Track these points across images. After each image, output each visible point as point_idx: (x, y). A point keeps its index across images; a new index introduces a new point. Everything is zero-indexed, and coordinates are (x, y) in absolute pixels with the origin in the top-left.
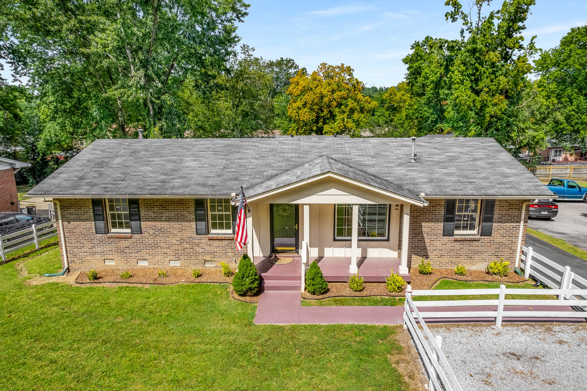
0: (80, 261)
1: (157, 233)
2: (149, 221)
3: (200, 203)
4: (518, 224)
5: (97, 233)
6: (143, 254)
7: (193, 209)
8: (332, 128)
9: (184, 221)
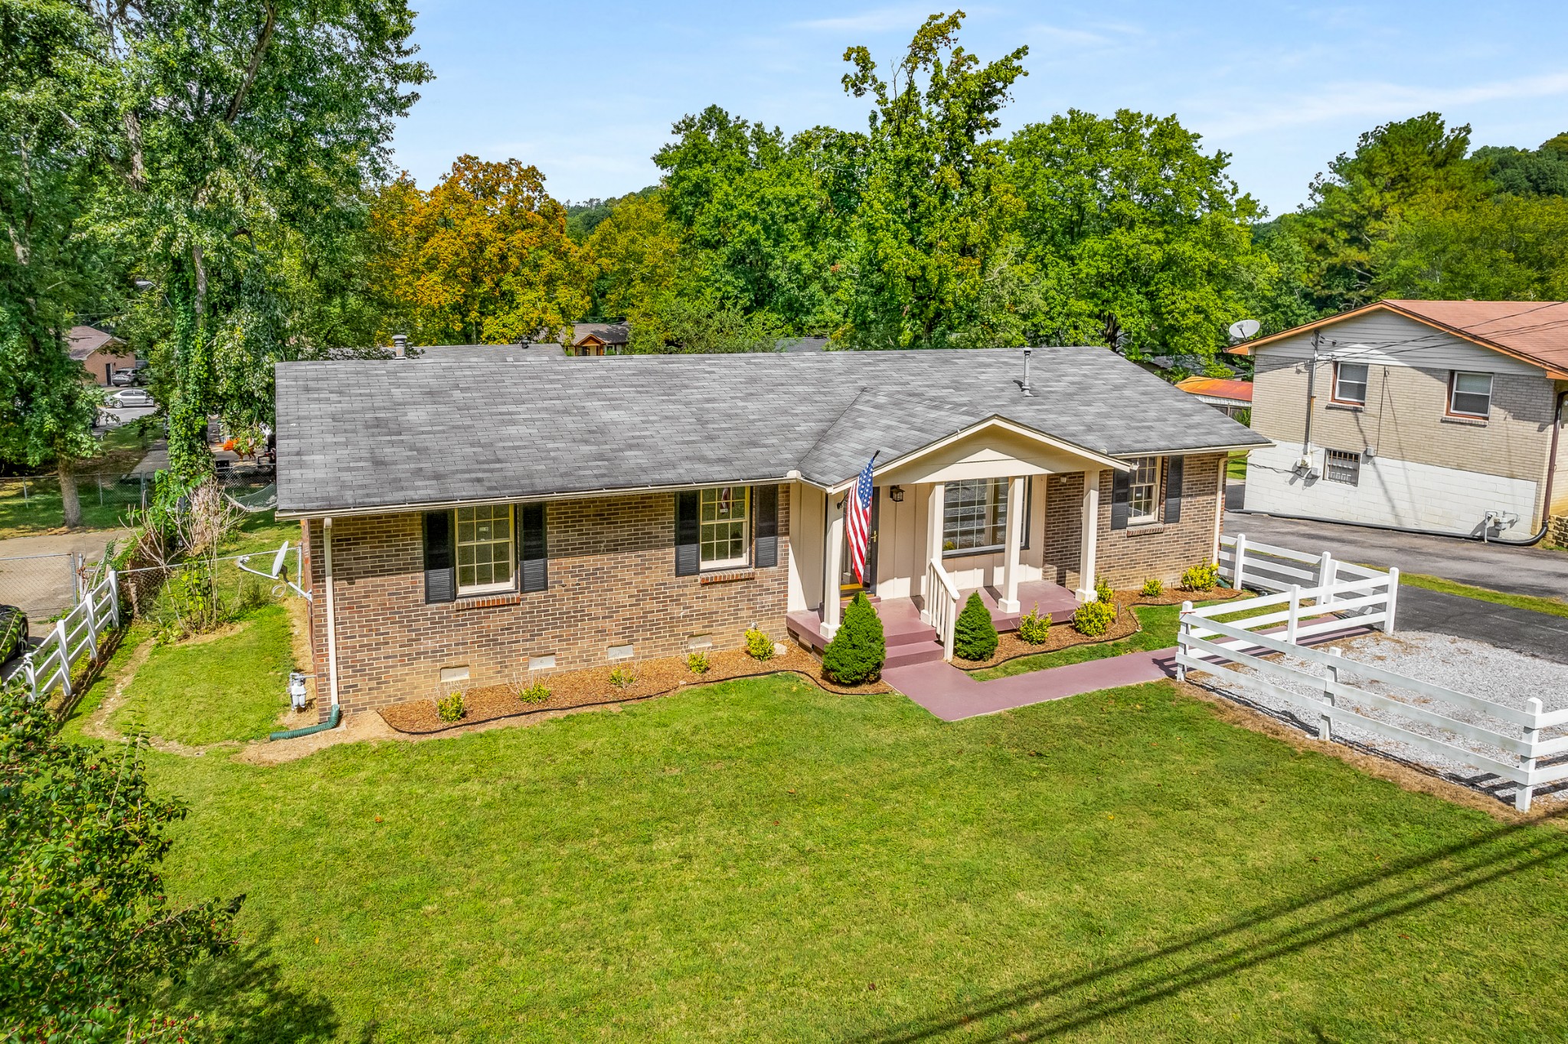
0: (374, 684)
1: (584, 584)
2: (567, 555)
3: (687, 505)
4: (1209, 498)
5: (428, 601)
6: (547, 640)
7: (671, 516)
8: (504, 326)
9: (650, 548)
